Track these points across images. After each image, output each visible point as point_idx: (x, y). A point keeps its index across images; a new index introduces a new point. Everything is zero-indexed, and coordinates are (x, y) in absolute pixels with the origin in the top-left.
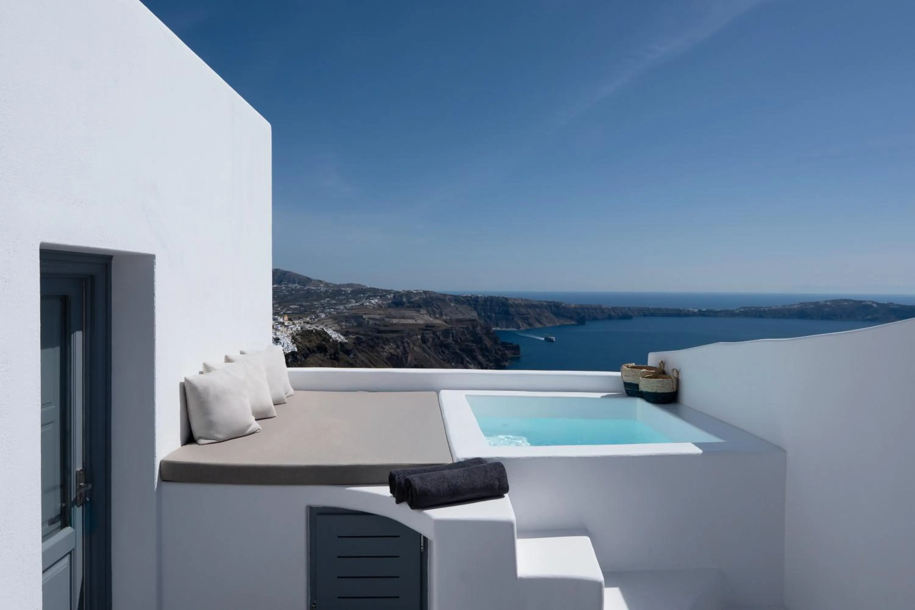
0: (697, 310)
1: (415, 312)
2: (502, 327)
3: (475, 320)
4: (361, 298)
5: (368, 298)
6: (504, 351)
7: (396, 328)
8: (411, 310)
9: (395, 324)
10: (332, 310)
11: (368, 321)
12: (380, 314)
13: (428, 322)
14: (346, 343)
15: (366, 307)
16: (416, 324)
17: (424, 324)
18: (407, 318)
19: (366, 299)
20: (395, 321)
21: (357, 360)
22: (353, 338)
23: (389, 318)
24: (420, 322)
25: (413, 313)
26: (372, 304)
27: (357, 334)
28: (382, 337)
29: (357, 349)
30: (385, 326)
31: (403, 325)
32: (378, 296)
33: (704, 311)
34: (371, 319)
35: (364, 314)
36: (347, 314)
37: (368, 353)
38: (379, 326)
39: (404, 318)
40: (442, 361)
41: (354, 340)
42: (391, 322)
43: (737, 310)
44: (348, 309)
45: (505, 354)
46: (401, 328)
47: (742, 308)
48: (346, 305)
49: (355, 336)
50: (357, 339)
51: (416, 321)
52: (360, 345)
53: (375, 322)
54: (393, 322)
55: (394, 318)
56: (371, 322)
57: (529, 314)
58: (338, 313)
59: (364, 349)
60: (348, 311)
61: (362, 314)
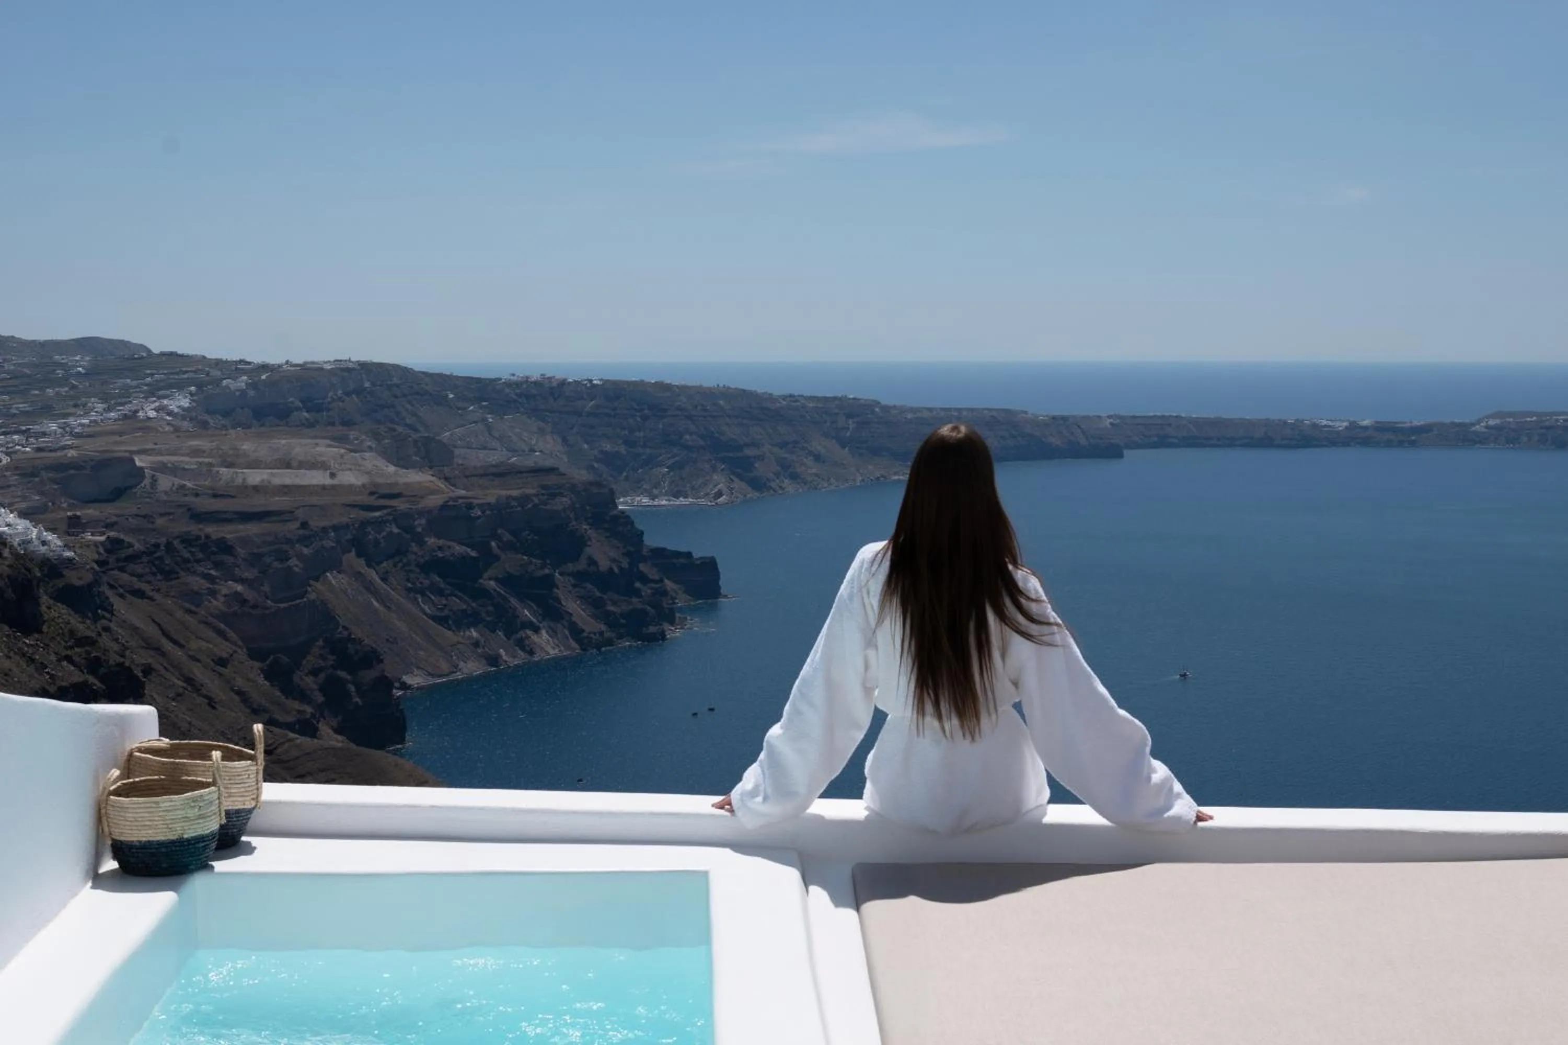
0: (1345, 424)
1: (328, 442)
2: (655, 492)
3: (551, 470)
4: (126, 394)
5: (153, 392)
6: (661, 581)
7: (258, 503)
8: (315, 437)
9: (256, 488)
10: (16, 437)
11: (154, 480)
12: (196, 452)
13: (380, 480)
14: (70, 560)
15: (146, 427)
16: (333, 487)
17: (364, 486)
18: (302, 465)
19: (146, 398)
20: (255, 477)
21: (112, 625)
22: (96, 544)
23: (230, 465)
24: (349, 478)
25: (325, 450)
26: (170, 413)
27: (110, 526)
28: (208, 537)
29: (112, 587)
30: (215, 496)
31: (285, 490)
32: (191, 382)
33: (1366, 428)
34: (163, 468)
35: (139, 452)
36: (72, 453)
37: (151, 599)
38: (197, 495)
39: (287, 464)
40: (431, 622)
41: (101, 550)
42: (239, 481)
43: (1479, 422)
44: (78, 436)
45: (665, 593)
46: (277, 503)
47: (1493, 416)
48: (71, 420)
49: (102, 534)
50: (114, 545)
51: (333, 475)
52: (122, 569)
53: (177, 481)
54: (244, 479)
55: (255, 464)
56: (165, 482)
57: (755, 444)
58: (39, 450)
59: (137, 584)
60: (76, 442)
61: (132, 452)
